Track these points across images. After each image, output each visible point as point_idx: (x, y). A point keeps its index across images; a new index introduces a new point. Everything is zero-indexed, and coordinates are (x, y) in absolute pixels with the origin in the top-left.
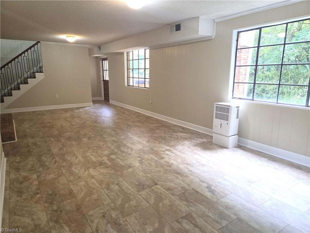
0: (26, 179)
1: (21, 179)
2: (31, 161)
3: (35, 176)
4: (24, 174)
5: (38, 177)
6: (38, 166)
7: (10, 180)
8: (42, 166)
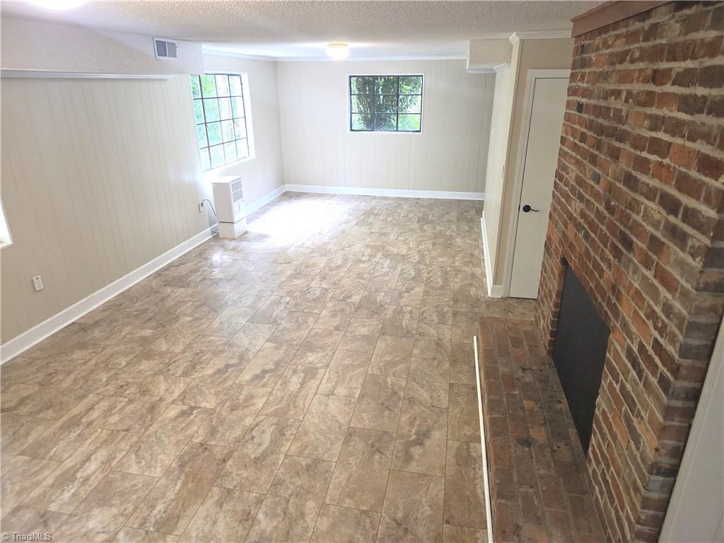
0: (466, 264)
1: (471, 266)
2: (457, 283)
3: (457, 264)
4: (467, 269)
5: (454, 262)
6: (450, 273)
7: (480, 267)
8: (446, 273)
